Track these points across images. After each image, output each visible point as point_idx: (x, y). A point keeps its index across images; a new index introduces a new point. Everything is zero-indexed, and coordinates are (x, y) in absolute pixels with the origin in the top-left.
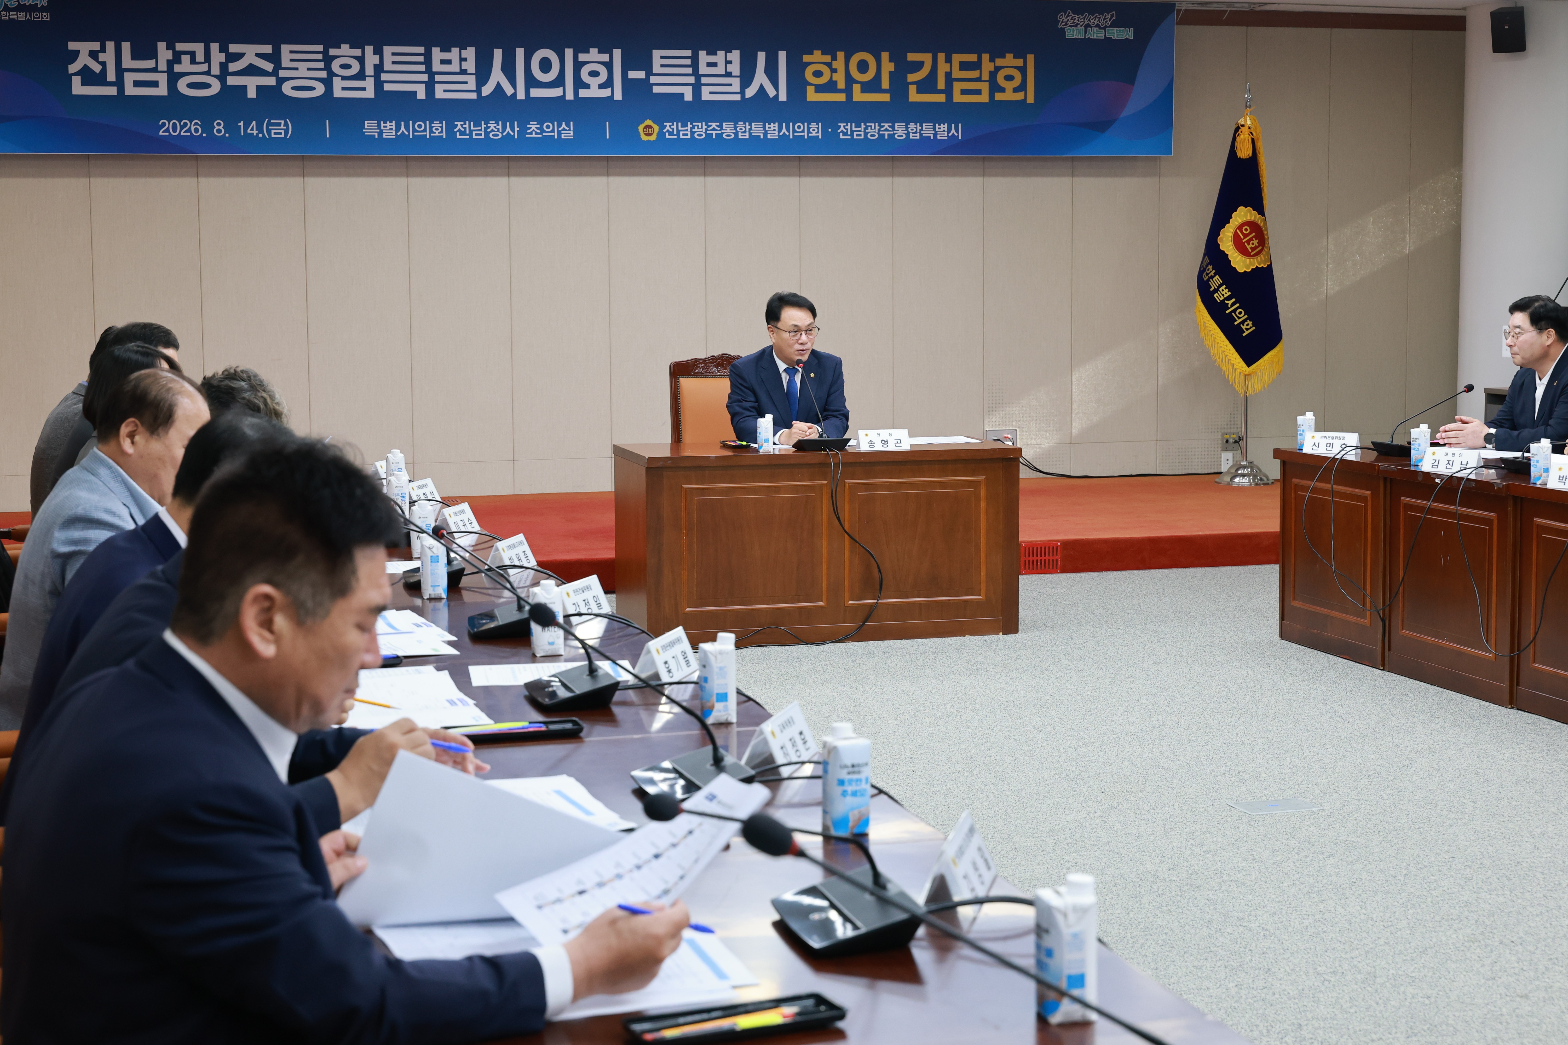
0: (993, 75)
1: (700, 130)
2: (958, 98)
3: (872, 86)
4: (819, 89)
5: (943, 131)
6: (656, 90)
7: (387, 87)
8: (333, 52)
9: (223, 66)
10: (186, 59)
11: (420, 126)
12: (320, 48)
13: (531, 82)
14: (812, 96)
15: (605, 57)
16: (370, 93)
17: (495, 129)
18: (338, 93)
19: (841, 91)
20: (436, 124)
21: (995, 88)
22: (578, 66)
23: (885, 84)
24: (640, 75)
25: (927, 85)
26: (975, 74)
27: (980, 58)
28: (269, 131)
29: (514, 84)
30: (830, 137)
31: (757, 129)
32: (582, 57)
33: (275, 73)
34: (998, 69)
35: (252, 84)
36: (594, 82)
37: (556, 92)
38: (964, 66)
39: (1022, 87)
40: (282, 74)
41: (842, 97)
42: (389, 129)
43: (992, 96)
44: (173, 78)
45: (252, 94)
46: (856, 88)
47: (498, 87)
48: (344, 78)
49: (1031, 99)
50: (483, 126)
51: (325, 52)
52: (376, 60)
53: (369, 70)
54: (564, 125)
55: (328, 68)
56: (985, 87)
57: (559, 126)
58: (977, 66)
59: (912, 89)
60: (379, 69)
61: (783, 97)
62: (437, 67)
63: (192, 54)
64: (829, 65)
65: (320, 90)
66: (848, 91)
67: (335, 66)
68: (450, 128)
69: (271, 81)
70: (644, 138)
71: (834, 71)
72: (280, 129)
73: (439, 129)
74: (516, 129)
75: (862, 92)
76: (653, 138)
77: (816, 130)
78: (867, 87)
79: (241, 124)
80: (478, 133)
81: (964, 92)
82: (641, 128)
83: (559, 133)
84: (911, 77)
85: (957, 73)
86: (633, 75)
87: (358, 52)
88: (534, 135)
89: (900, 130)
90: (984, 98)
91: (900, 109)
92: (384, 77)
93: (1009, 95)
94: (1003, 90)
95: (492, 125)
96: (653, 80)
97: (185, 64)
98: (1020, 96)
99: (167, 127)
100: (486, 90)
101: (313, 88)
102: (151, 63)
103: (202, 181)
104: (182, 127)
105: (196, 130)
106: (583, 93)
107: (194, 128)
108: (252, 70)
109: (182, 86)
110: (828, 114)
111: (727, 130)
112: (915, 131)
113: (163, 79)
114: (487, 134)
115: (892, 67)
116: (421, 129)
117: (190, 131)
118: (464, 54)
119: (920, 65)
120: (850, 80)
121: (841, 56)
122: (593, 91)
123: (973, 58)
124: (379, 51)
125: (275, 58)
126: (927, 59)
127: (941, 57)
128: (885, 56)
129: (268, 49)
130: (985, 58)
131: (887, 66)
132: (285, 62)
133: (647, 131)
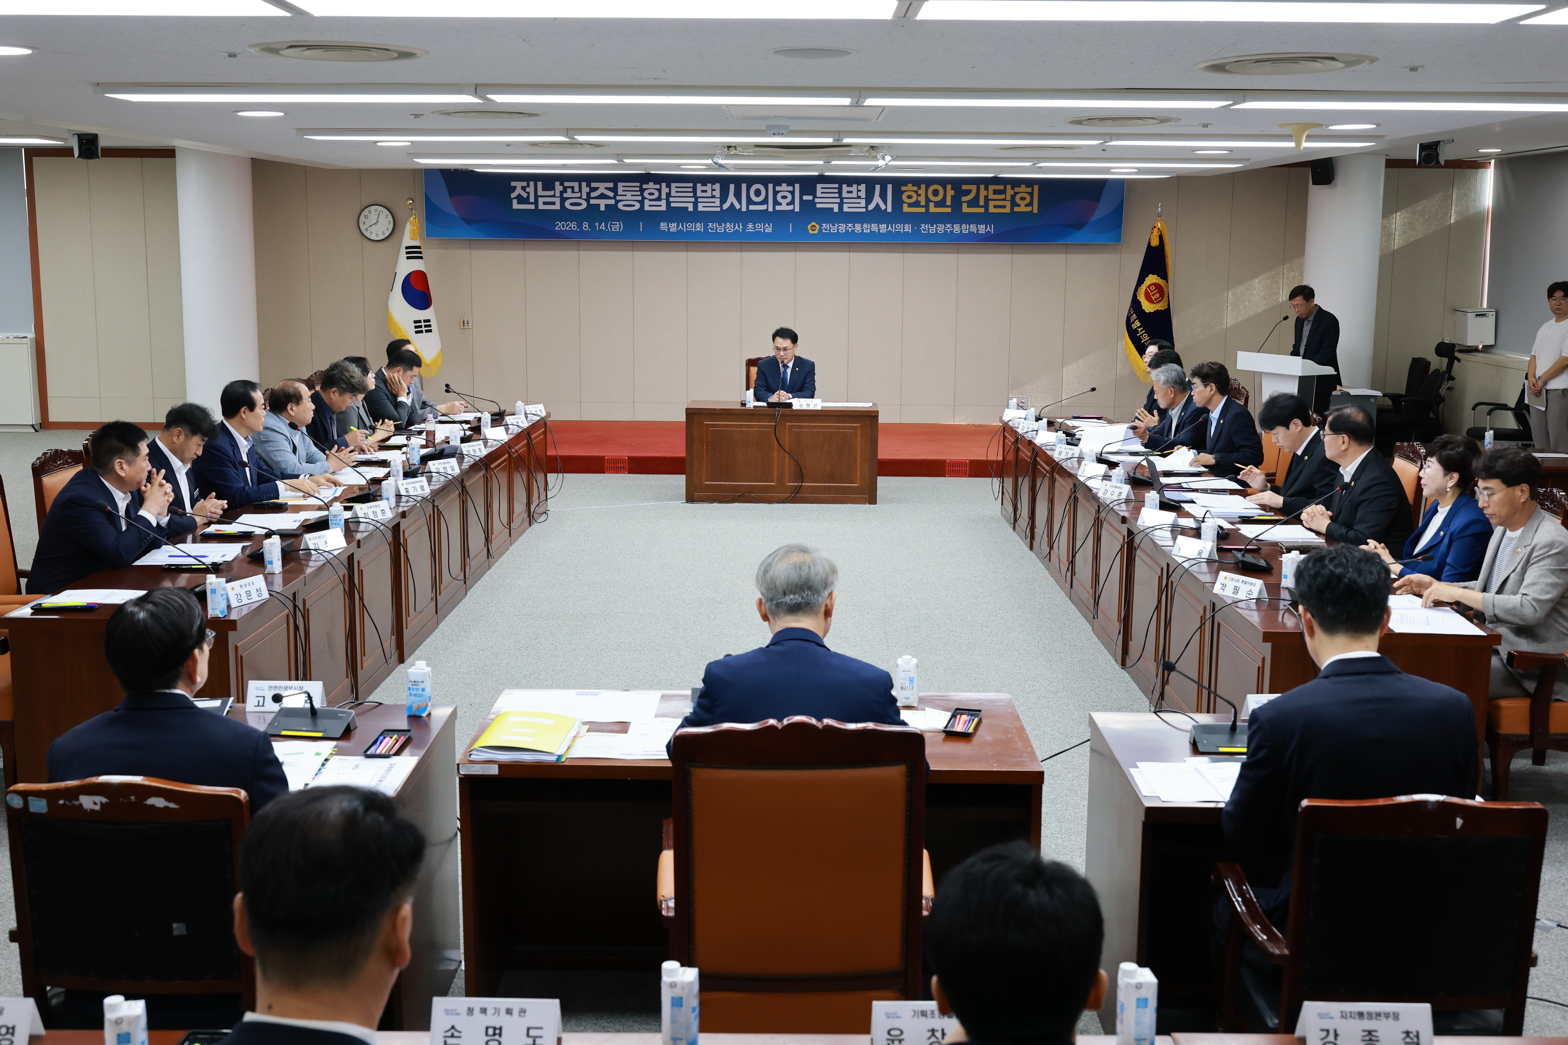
0: (1013, 197)
1: (842, 228)
2: (992, 210)
3: (941, 204)
4: (910, 205)
5: (982, 229)
6: (818, 206)
7: (673, 205)
8: (645, 186)
9: (588, 194)
10: (569, 190)
11: (689, 225)
12: (638, 184)
13: (750, 202)
14: (906, 209)
15: (791, 188)
16: (664, 208)
17: (730, 227)
18: (647, 208)
19: (922, 206)
20: (698, 225)
21: (1014, 204)
22: (775, 193)
23: (949, 202)
24: (810, 198)
25: (974, 203)
26: (1003, 196)
27: (1005, 188)
28: (611, 228)
29: (740, 203)
30: (916, 232)
31: (874, 227)
32: (778, 188)
33: (614, 198)
34: (1016, 193)
35: (603, 203)
36: (784, 202)
37: (764, 207)
38: (996, 192)
39: (1030, 204)
40: (618, 198)
41: (923, 210)
42: (673, 227)
43: (1012, 209)
44: (563, 200)
45: (602, 208)
46: (932, 205)
47: (732, 204)
48: (650, 200)
49: (1035, 211)
50: (723, 225)
51: (641, 187)
52: (667, 190)
53: (664, 196)
54: (767, 225)
55: (642, 195)
56: (1008, 204)
57: (764, 225)
58: (1003, 192)
59: (965, 205)
60: (669, 195)
61: (889, 210)
62: (699, 194)
63: (573, 188)
64: (916, 192)
65: (637, 206)
66: (927, 206)
67: (646, 194)
68: (706, 226)
69: (612, 202)
70: (811, 232)
71: (919, 195)
72: (617, 227)
73: (699, 227)
74: (741, 227)
75: (935, 207)
76: (816, 232)
77: (908, 228)
78: (938, 204)
79: (597, 224)
80: (721, 229)
81: (995, 207)
82: (809, 227)
83: (764, 229)
84: (964, 199)
85: (991, 196)
86: (805, 198)
87: (658, 186)
88: (750, 230)
89: (957, 228)
90: (1007, 210)
91: (957, 216)
92: (671, 199)
93: (1022, 208)
94: (1019, 205)
95: (728, 225)
96: (817, 200)
97: (569, 194)
98: (1029, 209)
99: (560, 226)
100: (725, 206)
101: (634, 206)
102: (552, 193)
103: (581, 253)
104: (567, 226)
105: (574, 227)
106: (778, 208)
107: (572, 226)
108: (603, 196)
109: (567, 204)
110: (915, 219)
111: (858, 227)
112: (966, 229)
113: (557, 200)
114: (725, 230)
115: (953, 193)
116: (690, 227)
117: (571, 227)
118: (714, 187)
119: (968, 192)
120: (928, 201)
121: (923, 187)
122: (784, 207)
123: (1002, 187)
124: (669, 186)
125: (615, 190)
126: (974, 188)
127: (982, 187)
128: (949, 187)
129: (611, 185)
130: (1009, 187)
131: (950, 192)
132: (620, 192)
133: (813, 229)
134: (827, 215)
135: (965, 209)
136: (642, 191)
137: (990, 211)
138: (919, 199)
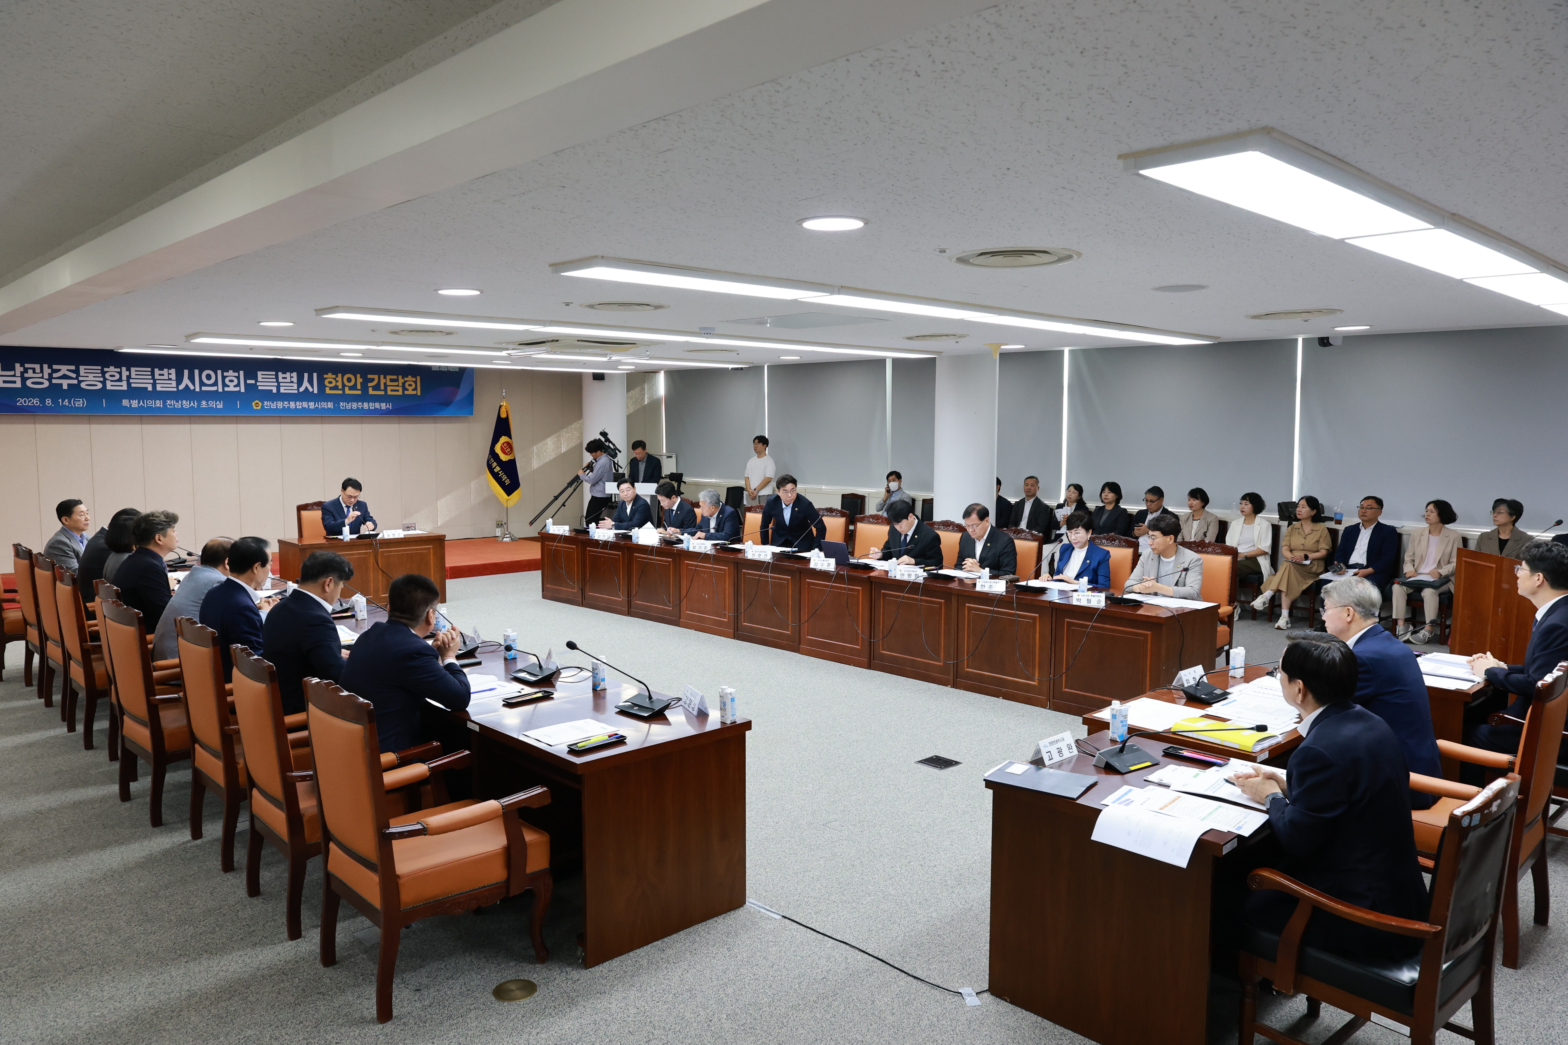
0: (404, 384)
1: (280, 405)
2: (389, 393)
3: (354, 388)
4: (331, 389)
5: (385, 406)
6: (260, 388)
7: (133, 385)
8: (106, 369)
9: (50, 375)
10: (30, 371)
11: (150, 402)
12: (100, 368)
13: (202, 384)
14: (328, 391)
15: (236, 374)
16: (125, 388)
17: (186, 404)
18: (109, 387)
19: (340, 390)
20: (158, 402)
21: (404, 389)
22: (224, 378)
23: (359, 387)
24: (253, 382)
25: (377, 387)
26: (396, 384)
27: (398, 377)
28: (74, 404)
29: (194, 385)
30: (337, 408)
31: (305, 404)
32: (225, 374)
33: (77, 378)
34: (406, 382)
35: (65, 384)
36: (232, 384)
37: (215, 388)
38: (392, 380)
39: (415, 389)
40: (80, 379)
41: (341, 392)
42: (135, 403)
43: (403, 392)
44: (24, 380)
45: (65, 387)
46: (347, 388)
47: (187, 385)
48: (112, 381)
49: (419, 394)
50: (180, 402)
51: (102, 370)
52: (128, 373)
53: (124, 378)
54: (218, 402)
55: (103, 376)
56: (400, 389)
57: (216, 402)
58: (397, 380)
59: (370, 389)
60: (129, 377)
61: (316, 392)
62: (157, 377)
63: (34, 369)
64: (335, 379)
65: (100, 386)
66: (343, 389)
67: (107, 376)
68: (164, 403)
69: (75, 382)
70: (255, 408)
71: (337, 381)
72: (80, 403)
73: (159, 404)
74: (196, 404)
75: (349, 390)
76: (259, 408)
77: (330, 405)
78: (351, 388)
79: (60, 400)
80: (178, 405)
81: (392, 390)
82: (253, 404)
83: (216, 406)
84: (370, 385)
85: (389, 383)
86: (249, 382)
87: (119, 370)
88: (204, 406)
89: (366, 405)
90: (400, 393)
91: (365, 397)
92: (131, 381)
93: (410, 392)
94: (408, 390)
95: (184, 402)
96: (258, 384)
97: (30, 373)
98: (415, 392)
99: (21, 402)
101: (96, 385)
102: (12, 373)
103: (37, 426)
104: (29, 402)
105: (37, 403)
106: (226, 389)
107: (35, 402)
108: (65, 377)
109: (29, 383)
110: (335, 399)
111: (292, 405)
112: (373, 406)
113: (18, 380)
114: (182, 406)
115: (361, 380)
116: (150, 403)
117: (33, 403)
119: (373, 380)
120: (344, 385)
121: (340, 375)
122: (231, 388)
123: (395, 377)
124: (128, 370)
125: (77, 372)
126: (376, 377)
127: (382, 376)
128: (358, 376)
129: (73, 368)
130: (400, 377)
131: (360, 380)
132: (82, 373)
133: (257, 405)
134: (268, 395)
135: (371, 392)
136: (103, 373)
137: (388, 394)
138: (338, 384)
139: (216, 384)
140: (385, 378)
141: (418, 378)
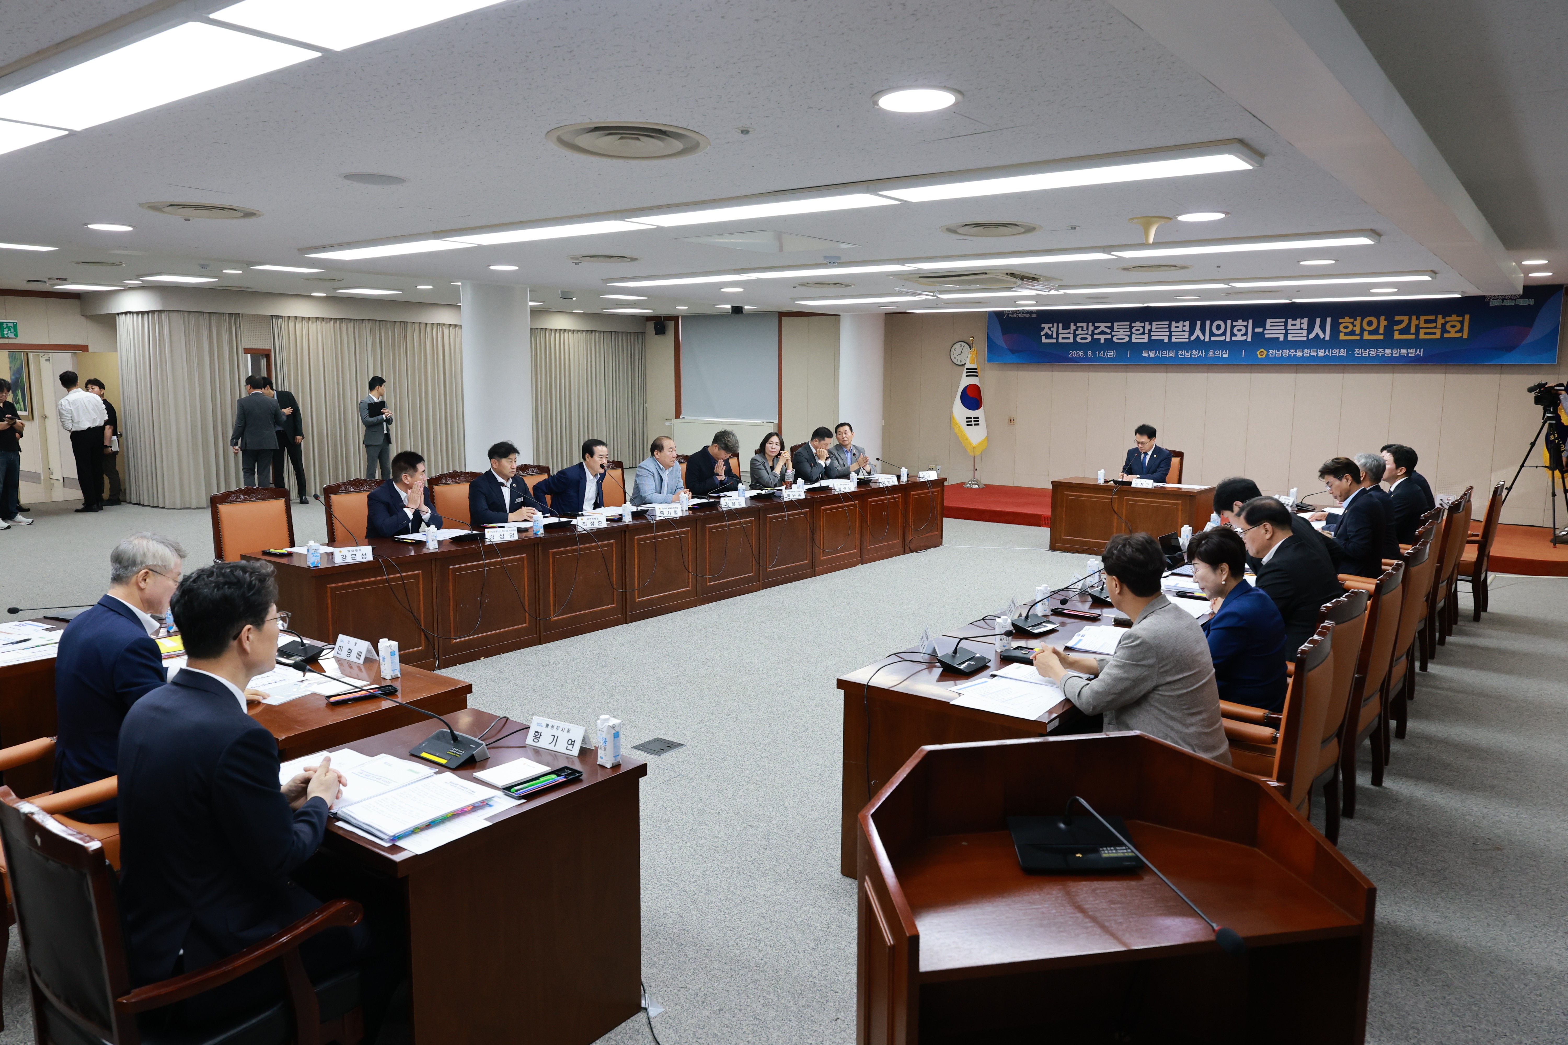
0: (1444, 325)
1: (1285, 352)
2: (1422, 336)
3: (1375, 332)
4: (1346, 334)
5: (1412, 352)
6: (1267, 336)
7: (1153, 338)
8: (1133, 325)
9: (1093, 331)
10: (1080, 329)
12: (1128, 323)
13: (1212, 334)
14: (1342, 337)
15: (1246, 320)
16: (1146, 340)
17: (1195, 354)
18: (1134, 340)
19: (1357, 335)
20: (1171, 351)
21: (1444, 330)
22: (1233, 328)
23: (1381, 331)
24: (1261, 330)
25: (1406, 331)
26: (1434, 325)
27: (1436, 317)
28: (1107, 355)
29: (1204, 335)
30: (1350, 355)
31: (1313, 352)
32: (1235, 323)
33: (1111, 333)
34: (1447, 322)
35: (1102, 338)
36: (1239, 334)
37: (1223, 338)
38: (1426, 321)
39: (1461, 330)
40: (1113, 333)
41: (1358, 338)
42: (1152, 354)
43: (1442, 335)
44: (1074, 336)
45: (1102, 341)
46: (1366, 333)
47: (1198, 336)
48: (1137, 335)
49: (1465, 336)
50: (1190, 352)
51: (1130, 325)
52: (1149, 327)
53: (1147, 331)
54: (1224, 351)
55: (1131, 331)
56: (1439, 331)
57: (1222, 352)
58: (1435, 321)
59: (1396, 333)
60: (1150, 331)
61: (1327, 338)
62: (1174, 330)
63: (1082, 327)
64: (1352, 323)
65: (1127, 339)
66: (1361, 335)
67: (1134, 330)
68: (1177, 353)
69: (1109, 336)
70: (1259, 356)
71: (1355, 326)
72: (1111, 354)
73: (1172, 354)
74: (1204, 353)
75: (1369, 335)
76: (1263, 356)
77: (1343, 352)
78: (1371, 333)
79: (1097, 352)
80: (1187, 354)
81: (1425, 334)
82: (1258, 352)
83: (1222, 355)
84: (1396, 328)
85: (1422, 325)
86: (1257, 330)
87: (1142, 325)
88: (1211, 355)
89: (1388, 352)
90: (1437, 336)
91: (1389, 341)
92: (1152, 334)
93: (1452, 334)
94: (1450, 332)
95: (1194, 352)
96: (1266, 332)
97: (1080, 331)
98: (1459, 334)
99: (1072, 354)
100: (1193, 338)
101: (1124, 339)
102: (1068, 331)
104: (1077, 354)
106: (1234, 338)
107: (1081, 354)
108: (1103, 333)
109: (1077, 338)
110: (1350, 345)
111: (1299, 352)
112: (1396, 352)
113: (1071, 336)
114: (1191, 355)
115: (1385, 323)
116: (1165, 353)
117: (1079, 355)
118: (1185, 324)
119: (1401, 322)
120: (1362, 330)
121: (1359, 319)
122: (1239, 337)
123: (1433, 317)
124: (1151, 324)
125: (1111, 328)
126: (1406, 319)
127: (1414, 317)
128: (1382, 318)
129: (1109, 324)
130: (1440, 317)
131: (1383, 323)
132: (1115, 329)
133: (1261, 353)
134: (1274, 343)
135: (1397, 336)
136: (1131, 328)
137: (1420, 337)
138: (1355, 328)
139: (1224, 334)
140: (1418, 319)
141: (1467, 317)
